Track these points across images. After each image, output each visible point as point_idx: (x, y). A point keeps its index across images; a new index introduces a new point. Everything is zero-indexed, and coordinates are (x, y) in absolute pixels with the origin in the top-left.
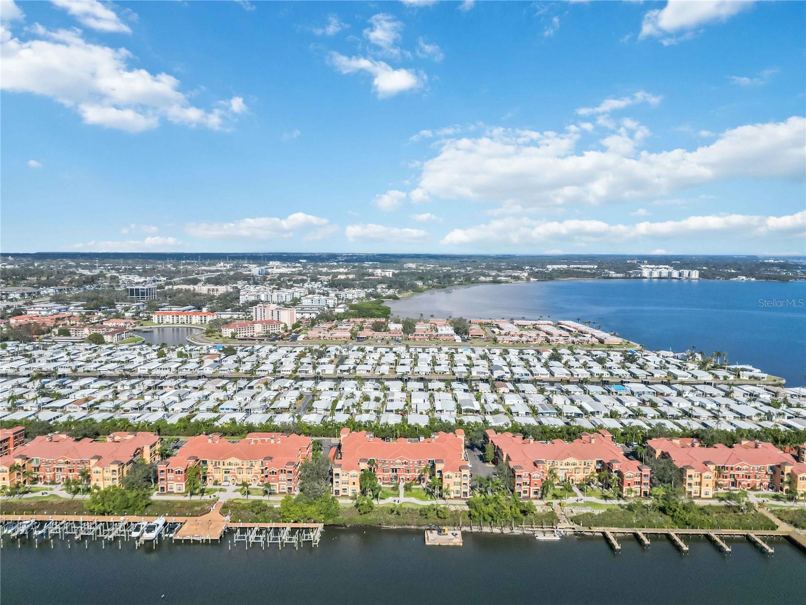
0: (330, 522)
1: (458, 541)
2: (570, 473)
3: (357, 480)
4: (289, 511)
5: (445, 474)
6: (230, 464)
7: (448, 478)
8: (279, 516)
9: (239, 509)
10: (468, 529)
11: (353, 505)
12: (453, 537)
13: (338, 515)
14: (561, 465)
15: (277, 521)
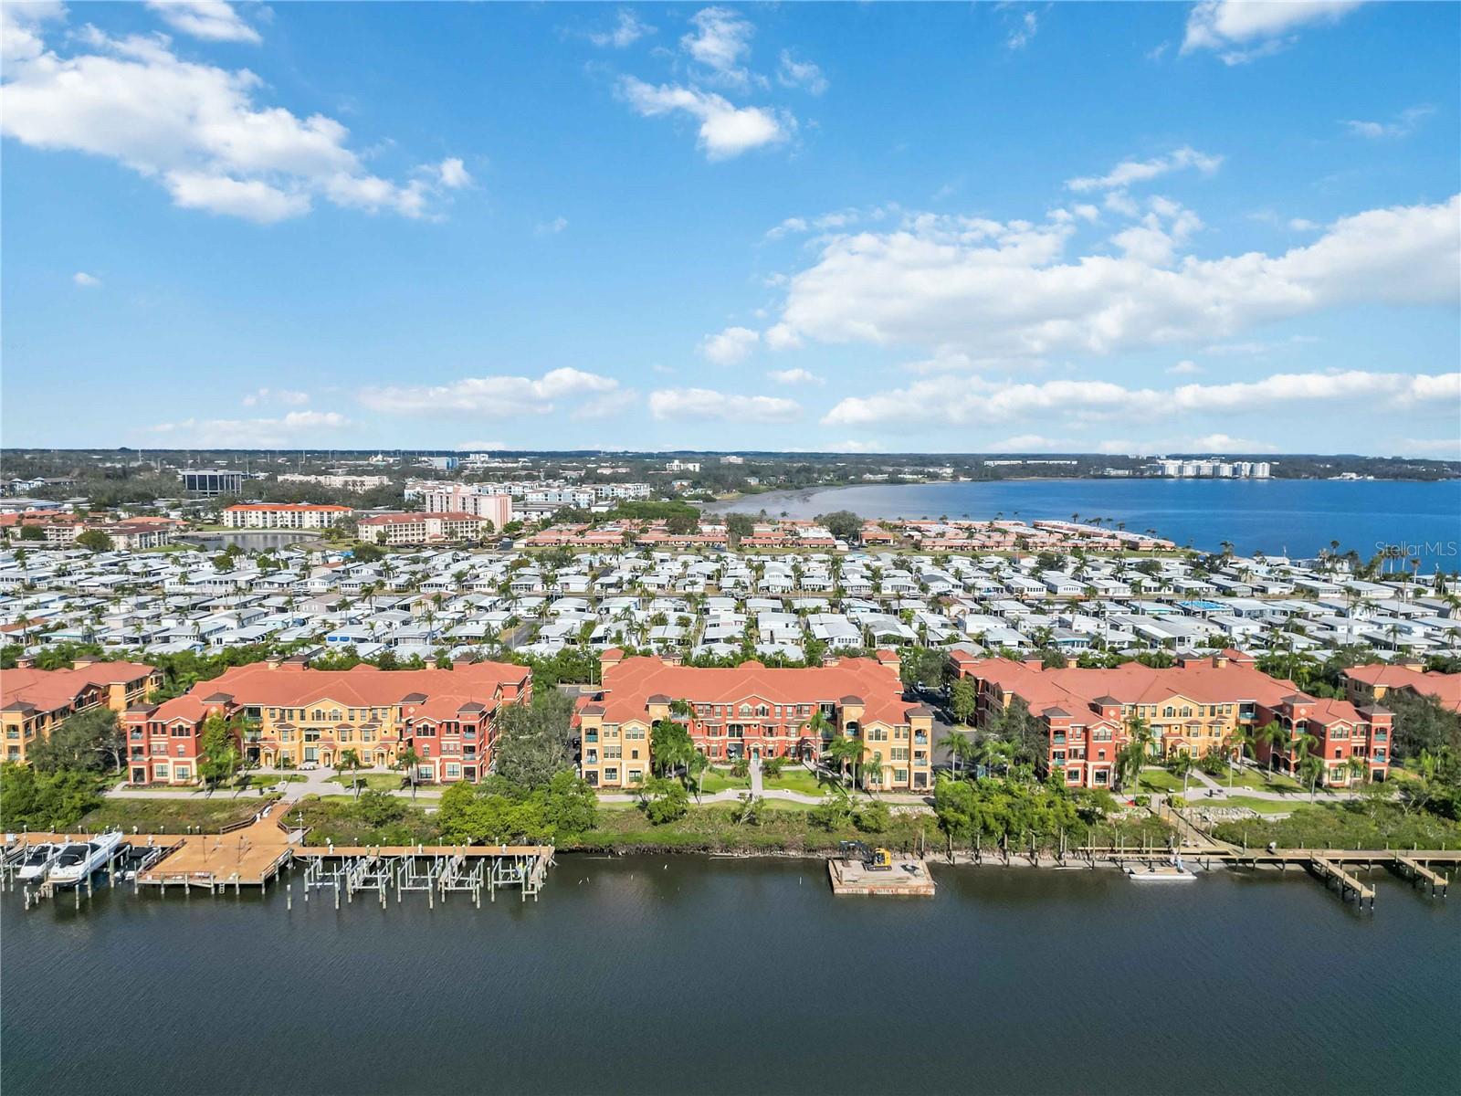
0: (573, 840)
1: (922, 883)
2: (1175, 735)
3: (643, 746)
4: (463, 815)
5: (869, 729)
6: (319, 715)
7: (878, 737)
8: (436, 831)
9: (331, 817)
10: (941, 858)
11: (634, 806)
12: (907, 874)
13: (592, 826)
14: (1155, 715)
15: (431, 841)
